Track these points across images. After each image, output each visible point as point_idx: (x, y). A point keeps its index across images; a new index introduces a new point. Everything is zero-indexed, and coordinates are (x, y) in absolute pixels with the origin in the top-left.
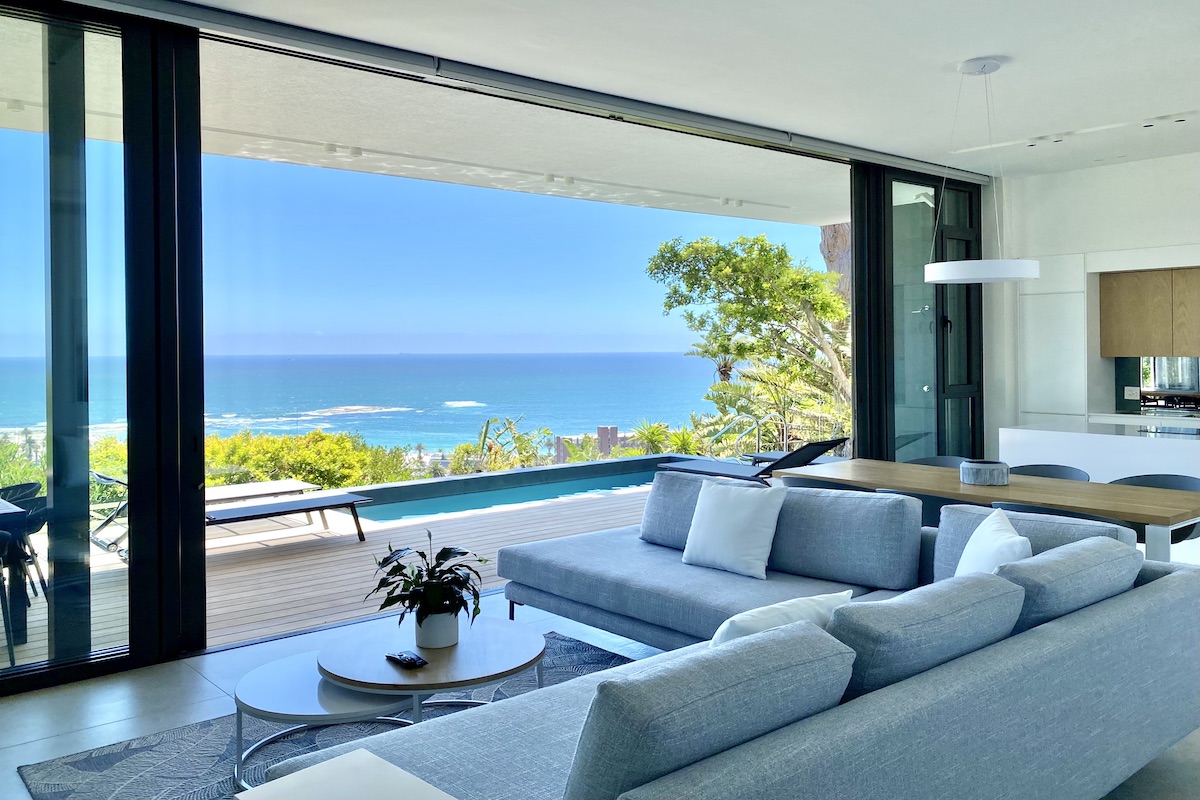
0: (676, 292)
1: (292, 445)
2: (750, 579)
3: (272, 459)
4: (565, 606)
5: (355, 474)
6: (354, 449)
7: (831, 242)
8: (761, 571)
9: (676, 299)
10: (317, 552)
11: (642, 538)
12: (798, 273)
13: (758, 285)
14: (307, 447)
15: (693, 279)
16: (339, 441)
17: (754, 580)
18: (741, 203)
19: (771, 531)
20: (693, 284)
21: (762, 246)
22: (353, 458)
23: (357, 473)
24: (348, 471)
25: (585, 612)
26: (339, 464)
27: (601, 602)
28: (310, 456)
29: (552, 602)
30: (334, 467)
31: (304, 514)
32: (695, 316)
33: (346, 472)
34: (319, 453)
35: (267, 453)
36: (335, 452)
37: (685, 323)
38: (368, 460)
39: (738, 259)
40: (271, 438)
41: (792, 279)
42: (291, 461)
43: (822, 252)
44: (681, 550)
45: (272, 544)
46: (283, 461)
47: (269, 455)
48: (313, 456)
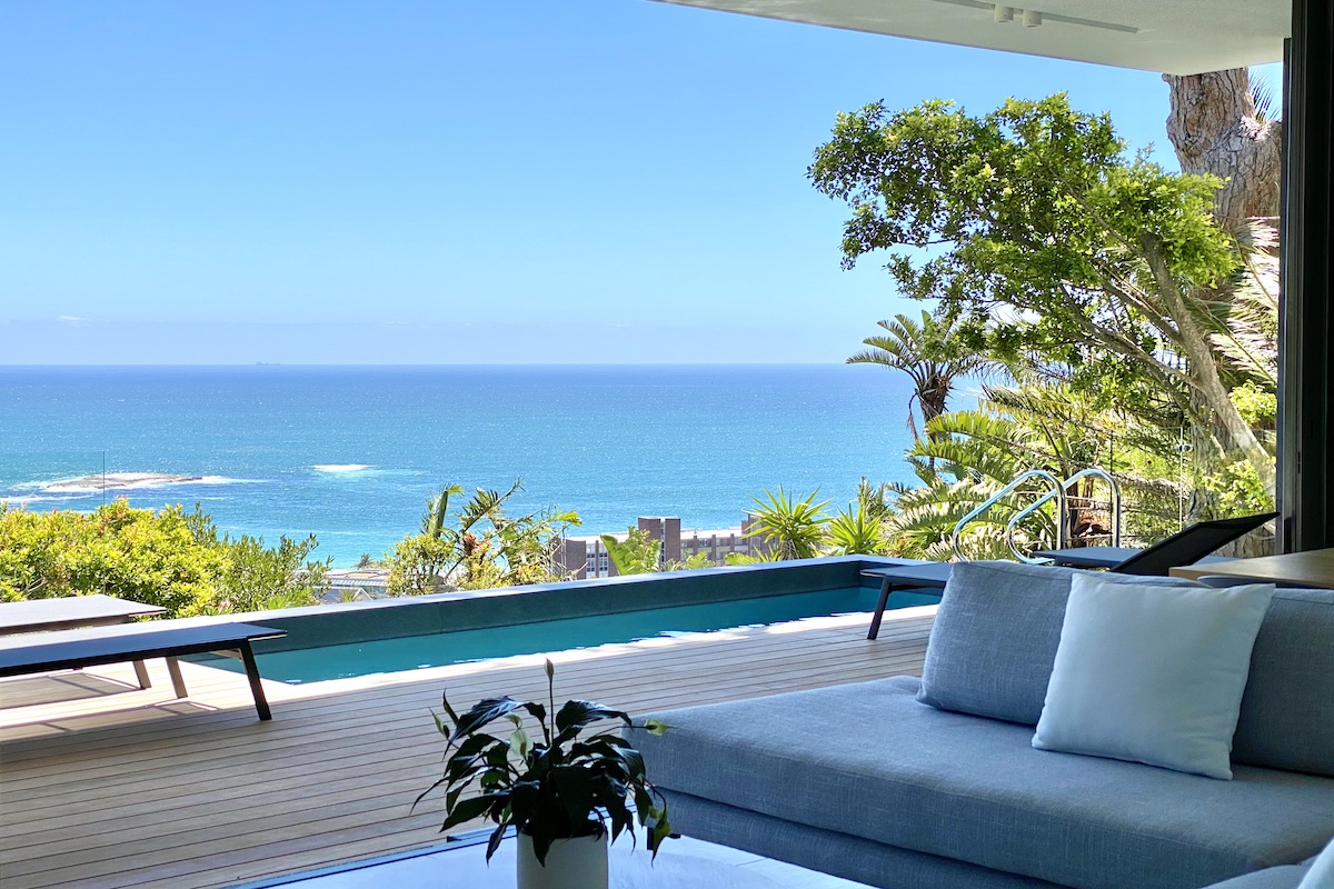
0: (867, 217)
1: (70, 531)
2: (1194, 780)
3: (30, 560)
4: (783, 836)
5: (202, 593)
6: (197, 542)
7: (1193, 114)
8: (1220, 760)
9: (867, 235)
10: (178, 742)
11: (926, 701)
12: (1133, 177)
13: (1044, 206)
14: (100, 535)
15: (905, 189)
16: (168, 525)
17: (1206, 780)
18: (1038, 18)
19: (1240, 680)
20: (903, 202)
21: (1058, 118)
22: (195, 560)
23: (205, 592)
24: (189, 586)
25: (832, 849)
26: (169, 572)
27: (872, 829)
28: (109, 552)
29: (753, 828)
30: (161, 578)
31: (129, 665)
32: (913, 267)
33: (185, 588)
34: (127, 548)
35: (20, 546)
36: (159, 548)
37: (892, 282)
38: (227, 565)
39: (1005, 147)
40: (27, 516)
41: (1121, 190)
42: (73, 563)
43: (1173, 137)
44: (1032, 726)
45: (75, 726)
46: (58, 562)
47: (25, 551)
48: (117, 554)
